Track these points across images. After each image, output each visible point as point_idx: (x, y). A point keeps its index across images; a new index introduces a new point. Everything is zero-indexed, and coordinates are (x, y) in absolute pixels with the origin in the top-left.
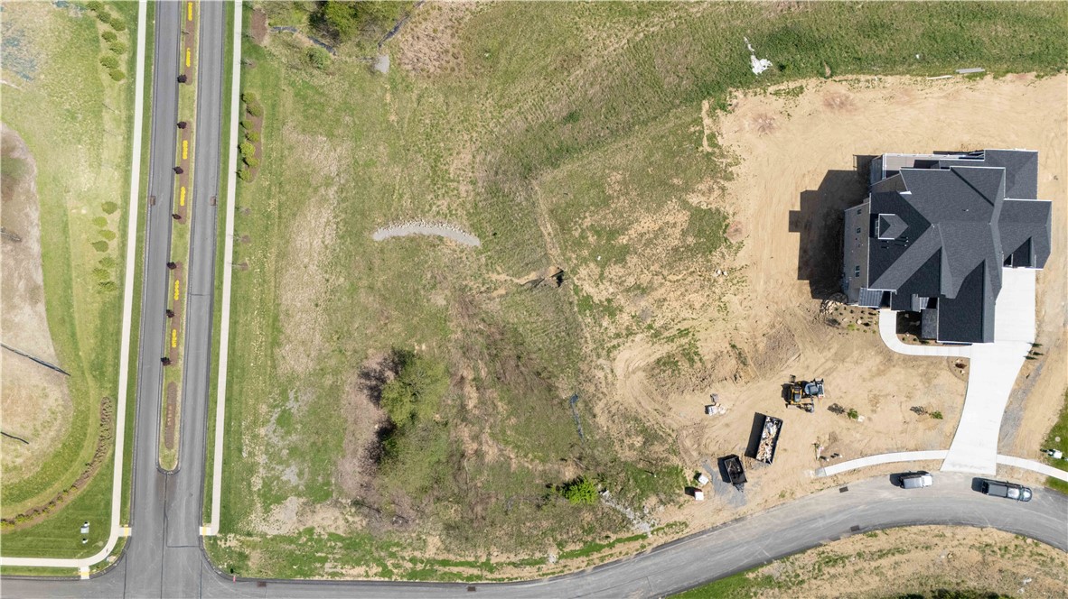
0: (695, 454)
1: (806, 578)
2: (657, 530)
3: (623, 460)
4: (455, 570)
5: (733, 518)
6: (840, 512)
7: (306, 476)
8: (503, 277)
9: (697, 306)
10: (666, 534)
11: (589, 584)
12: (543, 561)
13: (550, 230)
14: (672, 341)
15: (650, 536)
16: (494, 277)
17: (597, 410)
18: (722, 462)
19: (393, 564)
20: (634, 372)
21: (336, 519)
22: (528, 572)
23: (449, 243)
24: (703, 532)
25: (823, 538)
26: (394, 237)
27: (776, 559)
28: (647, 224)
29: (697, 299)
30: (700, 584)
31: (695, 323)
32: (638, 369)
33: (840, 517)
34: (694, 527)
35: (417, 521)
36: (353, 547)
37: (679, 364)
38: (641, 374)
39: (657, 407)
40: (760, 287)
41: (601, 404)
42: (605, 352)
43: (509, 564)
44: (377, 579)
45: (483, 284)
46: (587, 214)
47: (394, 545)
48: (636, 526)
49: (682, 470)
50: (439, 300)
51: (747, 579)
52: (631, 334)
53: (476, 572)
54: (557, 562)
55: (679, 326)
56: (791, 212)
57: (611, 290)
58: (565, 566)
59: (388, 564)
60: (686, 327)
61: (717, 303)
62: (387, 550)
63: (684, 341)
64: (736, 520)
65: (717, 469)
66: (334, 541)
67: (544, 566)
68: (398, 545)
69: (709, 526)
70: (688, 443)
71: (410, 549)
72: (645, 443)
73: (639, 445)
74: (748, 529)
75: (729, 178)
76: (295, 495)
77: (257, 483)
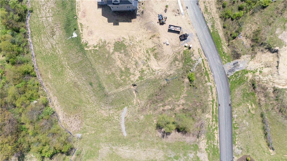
0: (180, 47)
1: (211, 16)
2: (201, 56)
3: (182, 66)
4: (214, 110)
5: (196, 36)
6: (193, 8)
7: (191, 151)
8: (135, 100)
9: (140, 48)
10: (202, 54)
11: (216, 74)
12: (211, 86)
13: (121, 88)
14: (150, 55)
15: (202, 58)
16: (135, 103)
17: (169, 74)
18: (181, 40)
19: (214, 127)
20: (159, 64)
21: (202, 143)
22: (214, 90)
23: (126, 115)
24: (201, 44)
25: (200, 12)
26: (126, 130)
27: (207, 24)
28: (119, 63)
29: (138, 49)
30: (215, 44)
31: (145, 49)
32: (158, 63)
33: (194, 8)
34: (199, 47)
35: (202, 121)
36: (210, 138)
37: (156, 52)
38: (159, 62)
39: (168, 58)
40: (134, 32)
41: (168, 73)
42: (154, 72)
43: (212, 95)
44: (218, 131)
45: (137, 105)
46: (117, 79)
47: (209, 127)
48: (200, 62)
49: (184, 51)
50: (142, 117)
51: (213, 32)
52: (148, 66)
53: (215, 104)
54: (211, 83)
55: (146, 53)
56: (114, 25)
57: (137, 71)
58: (212, 80)
59: (214, 128)
60: (146, 51)
61: (139, 43)
62: (210, 128)
63: (149, 52)
64: (197, 36)
65: (183, 41)
66: (208, 143)
67: (212, 86)
68: (209, 126)
69: (199, 43)
70: (177, 49)
71: (209, 122)
72: (177, 61)
73: (178, 62)
74: (199, 32)
75: (105, 42)
76: (197, 154)
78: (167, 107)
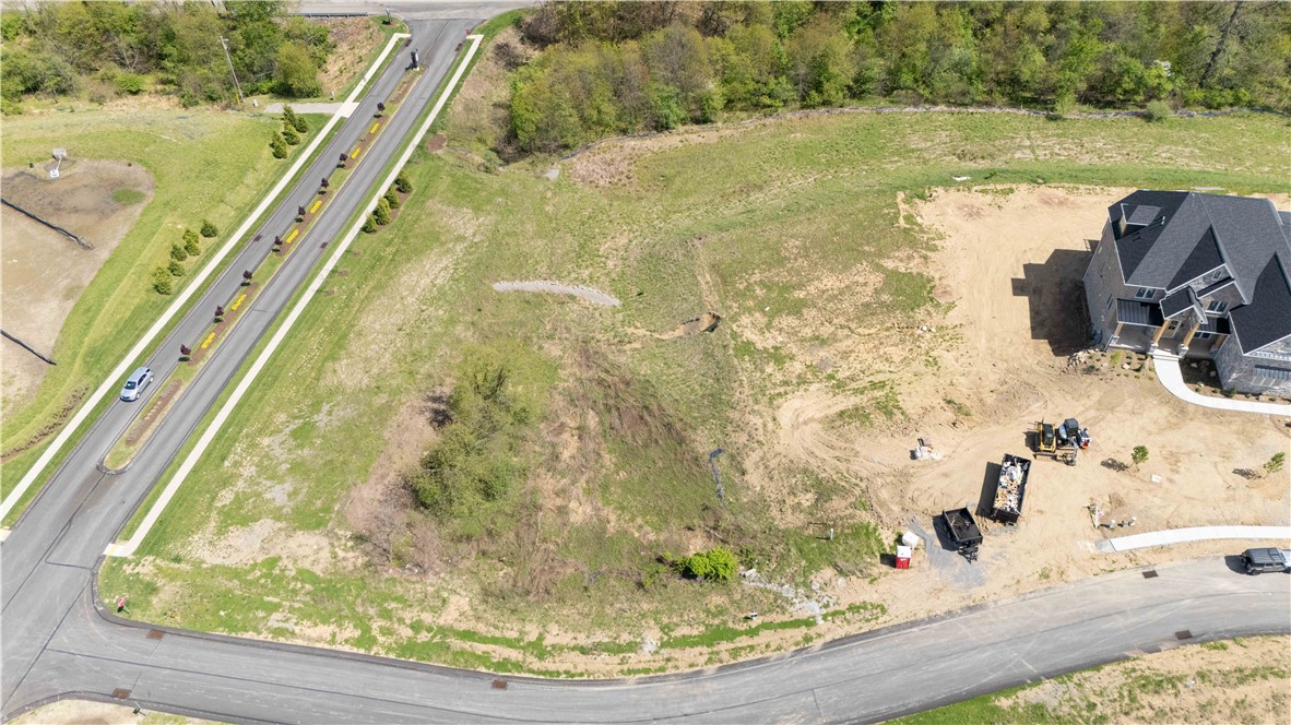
0: (896, 508)
1: (1109, 712)
2: (834, 614)
3: (782, 527)
4: (480, 648)
5: (964, 604)
6: (1152, 606)
7: (300, 498)
8: (641, 332)
9: (896, 359)
10: (849, 622)
11: (707, 695)
12: (632, 647)
13: (709, 279)
14: (862, 393)
15: (820, 621)
16: (630, 330)
17: (748, 464)
18: (941, 523)
19: (381, 628)
20: (805, 423)
21: (320, 549)
22: (603, 664)
23: (582, 302)
24: (913, 624)
25: (1129, 648)
26: (517, 291)
27: (1049, 676)
28: (830, 282)
29: (897, 353)
30: (909, 712)
31: (893, 376)
32: (812, 420)
33: (1153, 615)
34: (897, 614)
35: (442, 575)
36: (325, 596)
37: (872, 416)
38: (817, 427)
39: (837, 454)
40: (982, 344)
41: (755, 456)
42: (766, 399)
43: (573, 649)
44: (346, 648)
45: (615, 336)
46: (756, 271)
47: (395, 599)
48: (798, 606)
49: (875, 530)
50: (554, 350)
51: (995, 710)
52: (804, 382)
53: (514, 655)
54: (657, 652)
55: (871, 378)
56: (1012, 279)
57: (780, 339)
58: (668, 660)
59: (374, 626)
60: (882, 380)
61: (924, 358)
62: (380, 605)
63: (877, 393)
64: (970, 609)
65: (932, 532)
66: (303, 581)
67: (632, 655)
68: (400, 599)
69: (922, 615)
70: (885, 494)
71: (418, 608)
72: (817, 500)
73: (809, 503)
74: (991, 623)
75: (935, 249)
76: (274, 518)
77: (226, 497)
78: (574, 443)
